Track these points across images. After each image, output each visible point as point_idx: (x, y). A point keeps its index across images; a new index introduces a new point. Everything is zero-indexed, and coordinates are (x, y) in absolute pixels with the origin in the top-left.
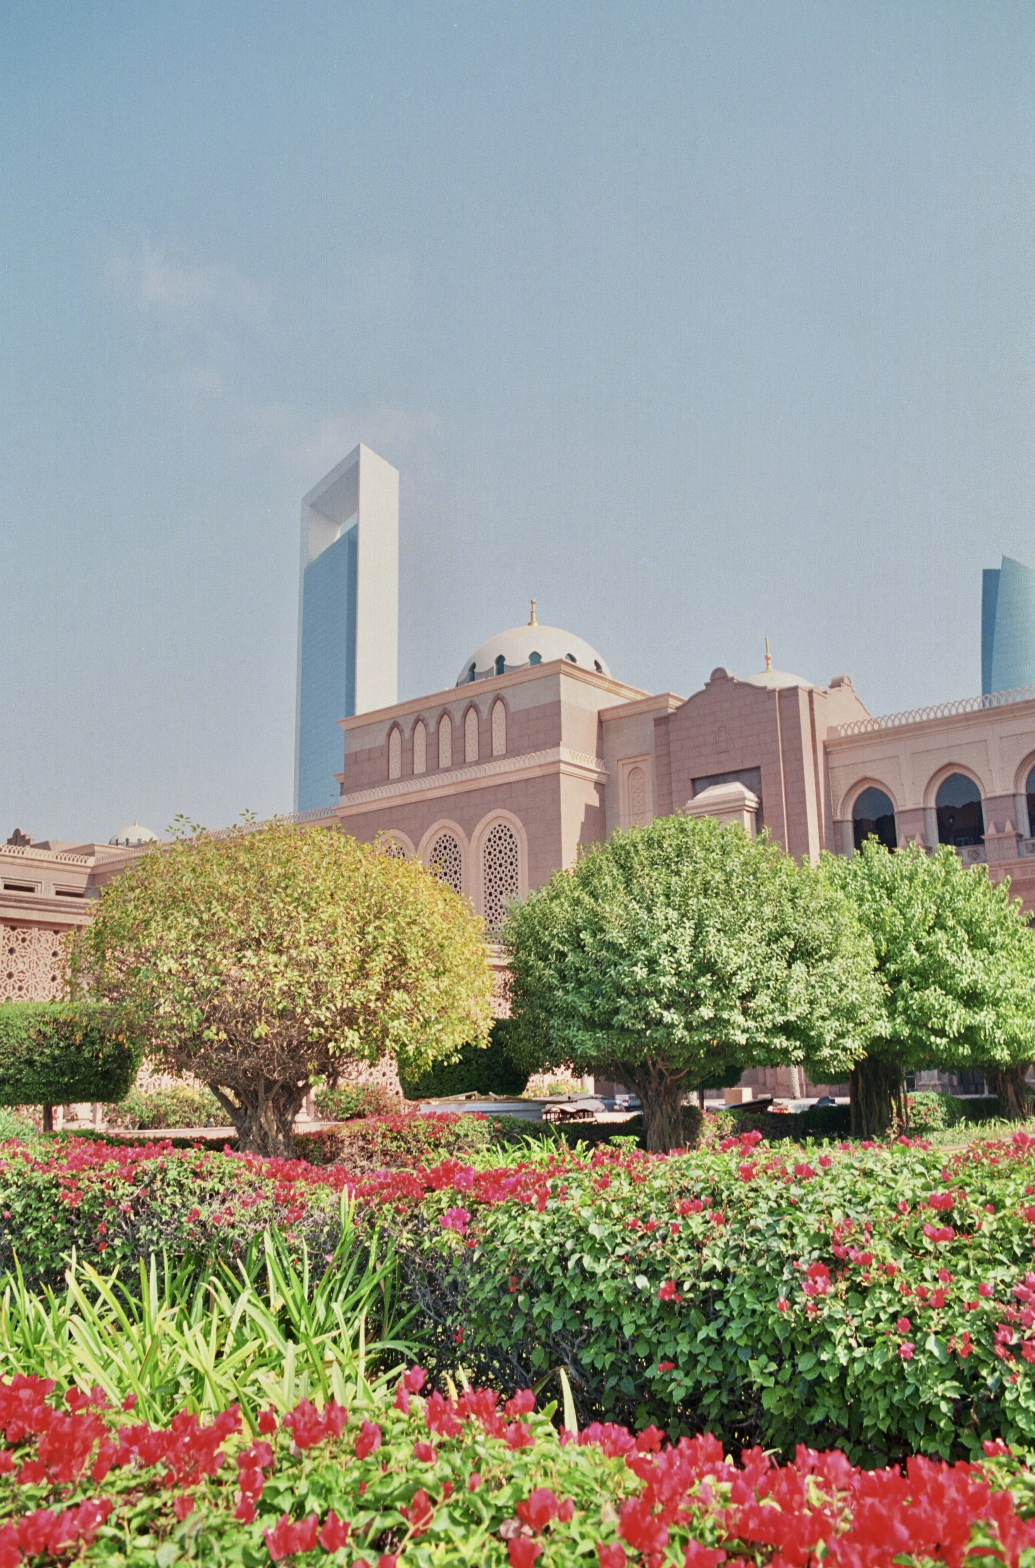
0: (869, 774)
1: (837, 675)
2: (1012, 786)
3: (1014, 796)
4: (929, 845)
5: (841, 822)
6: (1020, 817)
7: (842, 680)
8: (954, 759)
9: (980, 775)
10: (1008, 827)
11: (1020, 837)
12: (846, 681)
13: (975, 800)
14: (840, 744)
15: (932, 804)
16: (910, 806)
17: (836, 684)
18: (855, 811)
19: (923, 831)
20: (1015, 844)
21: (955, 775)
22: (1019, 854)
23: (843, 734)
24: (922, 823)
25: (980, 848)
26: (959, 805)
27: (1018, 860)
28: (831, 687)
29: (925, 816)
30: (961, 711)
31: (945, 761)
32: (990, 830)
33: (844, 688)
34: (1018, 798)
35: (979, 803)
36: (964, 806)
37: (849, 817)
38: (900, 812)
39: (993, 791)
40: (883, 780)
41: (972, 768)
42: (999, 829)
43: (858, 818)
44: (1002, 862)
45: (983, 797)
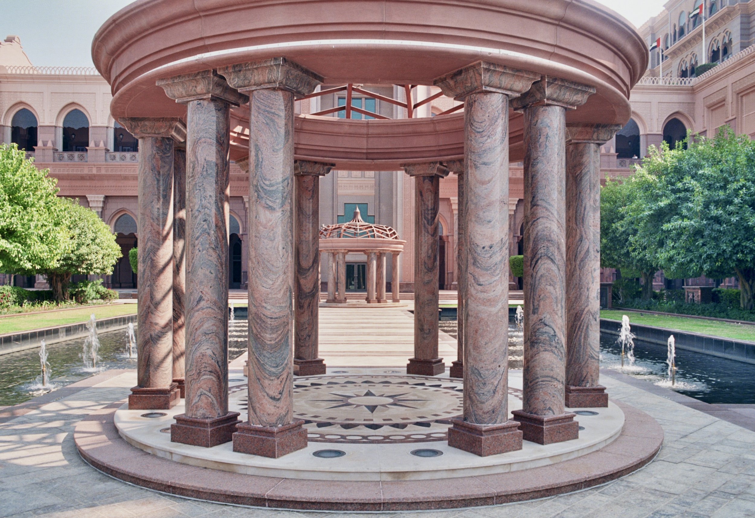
0: (24, 100)
1: (11, 34)
2: (106, 122)
3: (107, 127)
4: (57, 148)
5: (4, 126)
6: (109, 140)
7: (14, 39)
8: (76, 101)
9: (90, 113)
10: (102, 145)
11: (107, 150)
12: (16, 39)
13: (86, 127)
14: (7, 78)
15: (61, 124)
16: (47, 124)
17: (10, 40)
18: (13, 121)
19: (53, 139)
20: (104, 154)
21: (76, 110)
22: (106, 160)
23: (9, 72)
24: (53, 135)
25: (84, 154)
26: (76, 128)
27: (104, 163)
28: (6, 41)
29: (55, 131)
30: (83, 73)
31: (70, 101)
32: (92, 144)
33: (14, 44)
34: (109, 129)
35: (88, 129)
36: (79, 129)
37: (10, 124)
38: (40, 126)
39: (96, 123)
40: (32, 105)
41: (86, 108)
42: (97, 145)
43: (15, 126)
44: (95, 163)
45: (90, 126)
